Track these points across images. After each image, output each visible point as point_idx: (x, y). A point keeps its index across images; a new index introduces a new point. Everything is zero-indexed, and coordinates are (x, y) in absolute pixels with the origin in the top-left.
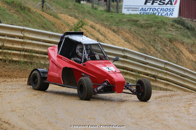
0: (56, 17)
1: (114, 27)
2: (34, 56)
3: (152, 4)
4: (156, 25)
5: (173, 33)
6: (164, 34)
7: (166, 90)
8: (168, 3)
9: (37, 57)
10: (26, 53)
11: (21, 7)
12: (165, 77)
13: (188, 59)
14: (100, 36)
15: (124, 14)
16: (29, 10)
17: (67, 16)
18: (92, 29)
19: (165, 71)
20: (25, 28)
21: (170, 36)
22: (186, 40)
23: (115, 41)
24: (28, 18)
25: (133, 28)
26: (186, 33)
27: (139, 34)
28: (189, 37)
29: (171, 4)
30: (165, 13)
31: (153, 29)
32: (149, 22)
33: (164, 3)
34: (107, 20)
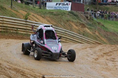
0: (17, 12)
1: (43, 16)
2: (8, 29)
3: (59, 5)
4: (61, 14)
5: (69, 18)
6: (65, 18)
7: (66, 42)
8: (66, 5)
9: (9, 29)
10: (4, 28)
11: (2, 7)
12: (65, 37)
13: (75, 29)
14: (37, 20)
15: (47, 10)
16: (5, 9)
17: (22, 11)
18: (33, 17)
19: (65, 34)
20: (4, 17)
21: (67, 19)
22: (74, 20)
23: (43, 21)
24: (5, 12)
25: (51, 16)
26: (74, 17)
27: (54, 18)
28: (75, 19)
29: (68, 5)
30: (65, 9)
31: (60, 16)
32: (58, 13)
33: (64, 5)
34: (39, 12)
